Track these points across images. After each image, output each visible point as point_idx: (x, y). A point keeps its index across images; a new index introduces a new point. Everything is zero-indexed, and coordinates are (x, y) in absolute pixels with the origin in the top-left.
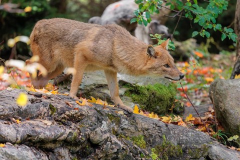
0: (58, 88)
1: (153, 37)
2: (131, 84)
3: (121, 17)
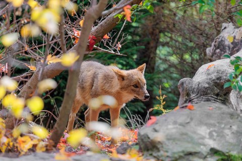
0: (143, 155)
2: (223, 153)
3: (214, 78)
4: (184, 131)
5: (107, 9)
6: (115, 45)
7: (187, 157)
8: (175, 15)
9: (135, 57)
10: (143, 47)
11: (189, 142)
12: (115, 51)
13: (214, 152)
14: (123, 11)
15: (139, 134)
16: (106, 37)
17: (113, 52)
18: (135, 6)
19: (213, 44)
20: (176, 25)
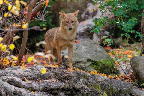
1: (102, 38)
2: (93, 61)
3: (86, 28)
4: (75, 52)
5: (38, 2)
7: (77, 64)
9: (51, 20)
10: (54, 16)
11: (78, 57)
12: (42, 19)
13: (89, 60)
16: (38, 13)
19: (84, 13)
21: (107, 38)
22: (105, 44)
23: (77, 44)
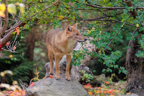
1: (80, 72)
3: (63, 62)
4: (49, 88)
6: (12, 48)
8: (42, 32)
9: (23, 54)
11: (51, 94)
12: (13, 50)
14: (16, 30)
15: (26, 91)
16: (8, 44)
17: (11, 51)
18: (21, 27)
20: (43, 37)
21: (86, 73)
22: (83, 79)
23: (51, 79)
